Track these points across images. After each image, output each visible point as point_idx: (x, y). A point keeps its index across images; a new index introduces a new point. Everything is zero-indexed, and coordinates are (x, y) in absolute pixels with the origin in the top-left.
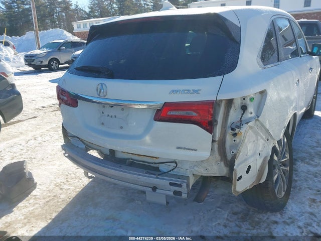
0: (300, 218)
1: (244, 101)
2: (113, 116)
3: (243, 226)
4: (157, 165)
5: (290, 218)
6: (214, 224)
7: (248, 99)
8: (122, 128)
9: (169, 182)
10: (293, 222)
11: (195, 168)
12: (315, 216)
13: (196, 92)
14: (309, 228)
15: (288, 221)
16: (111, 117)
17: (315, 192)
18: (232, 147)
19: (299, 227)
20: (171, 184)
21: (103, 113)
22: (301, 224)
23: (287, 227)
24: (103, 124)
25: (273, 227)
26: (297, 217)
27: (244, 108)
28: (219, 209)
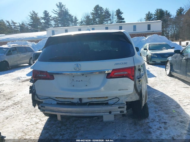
0: (156, 119)
1: (139, 67)
2: (80, 80)
3: (137, 127)
4: (107, 102)
5: (152, 119)
6: (126, 130)
7: (140, 66)
8: (86, 86)
9: (118, 107)
10: (154, 121)
11: (127, 98)
12: (160, 116)
13: (125, 63)
14: (161, 121)
15: (152, 121)
16: (79, 81)
17: (154, 108)
18: (139, 86)
19: (158, 122)
20: (119, 108)
21: (73, 80)
22: (157, 120)
23: (153, 123)
24: (73, 86)
25: (148, 124)
26: (154, 118)
27: (139, 70)
28: (123, 124)
